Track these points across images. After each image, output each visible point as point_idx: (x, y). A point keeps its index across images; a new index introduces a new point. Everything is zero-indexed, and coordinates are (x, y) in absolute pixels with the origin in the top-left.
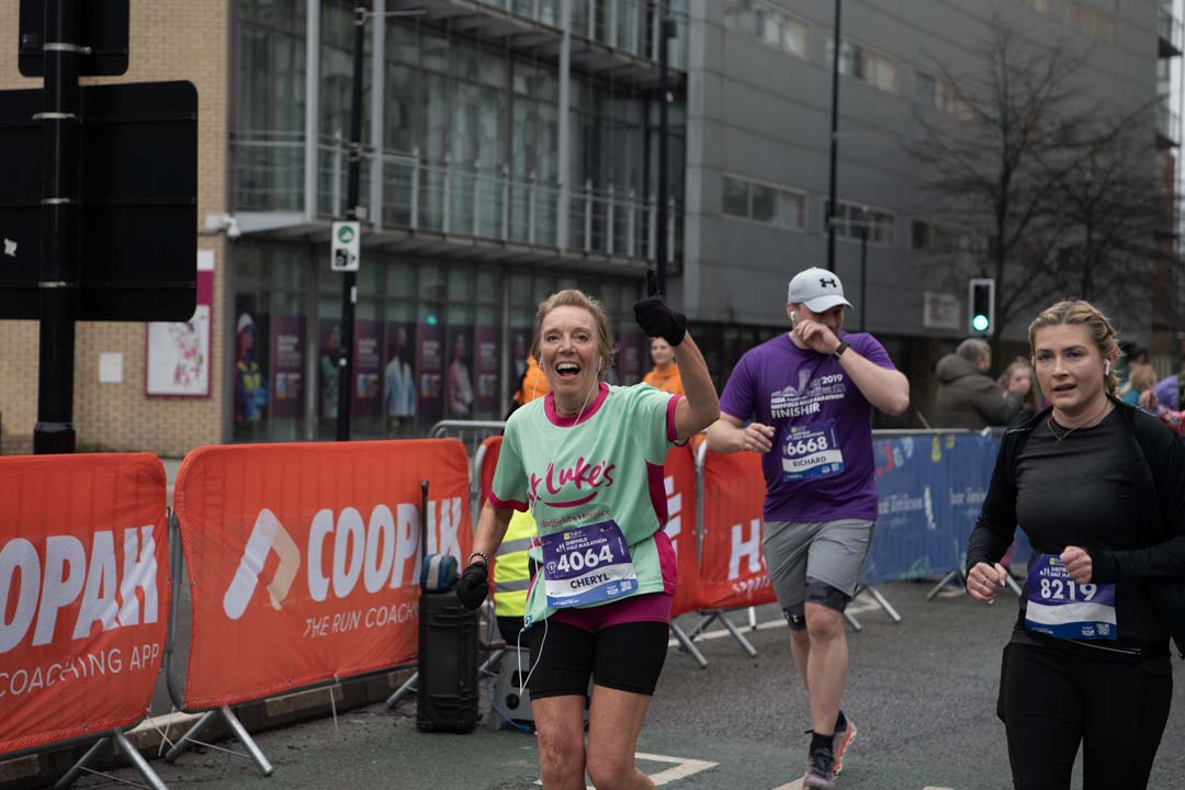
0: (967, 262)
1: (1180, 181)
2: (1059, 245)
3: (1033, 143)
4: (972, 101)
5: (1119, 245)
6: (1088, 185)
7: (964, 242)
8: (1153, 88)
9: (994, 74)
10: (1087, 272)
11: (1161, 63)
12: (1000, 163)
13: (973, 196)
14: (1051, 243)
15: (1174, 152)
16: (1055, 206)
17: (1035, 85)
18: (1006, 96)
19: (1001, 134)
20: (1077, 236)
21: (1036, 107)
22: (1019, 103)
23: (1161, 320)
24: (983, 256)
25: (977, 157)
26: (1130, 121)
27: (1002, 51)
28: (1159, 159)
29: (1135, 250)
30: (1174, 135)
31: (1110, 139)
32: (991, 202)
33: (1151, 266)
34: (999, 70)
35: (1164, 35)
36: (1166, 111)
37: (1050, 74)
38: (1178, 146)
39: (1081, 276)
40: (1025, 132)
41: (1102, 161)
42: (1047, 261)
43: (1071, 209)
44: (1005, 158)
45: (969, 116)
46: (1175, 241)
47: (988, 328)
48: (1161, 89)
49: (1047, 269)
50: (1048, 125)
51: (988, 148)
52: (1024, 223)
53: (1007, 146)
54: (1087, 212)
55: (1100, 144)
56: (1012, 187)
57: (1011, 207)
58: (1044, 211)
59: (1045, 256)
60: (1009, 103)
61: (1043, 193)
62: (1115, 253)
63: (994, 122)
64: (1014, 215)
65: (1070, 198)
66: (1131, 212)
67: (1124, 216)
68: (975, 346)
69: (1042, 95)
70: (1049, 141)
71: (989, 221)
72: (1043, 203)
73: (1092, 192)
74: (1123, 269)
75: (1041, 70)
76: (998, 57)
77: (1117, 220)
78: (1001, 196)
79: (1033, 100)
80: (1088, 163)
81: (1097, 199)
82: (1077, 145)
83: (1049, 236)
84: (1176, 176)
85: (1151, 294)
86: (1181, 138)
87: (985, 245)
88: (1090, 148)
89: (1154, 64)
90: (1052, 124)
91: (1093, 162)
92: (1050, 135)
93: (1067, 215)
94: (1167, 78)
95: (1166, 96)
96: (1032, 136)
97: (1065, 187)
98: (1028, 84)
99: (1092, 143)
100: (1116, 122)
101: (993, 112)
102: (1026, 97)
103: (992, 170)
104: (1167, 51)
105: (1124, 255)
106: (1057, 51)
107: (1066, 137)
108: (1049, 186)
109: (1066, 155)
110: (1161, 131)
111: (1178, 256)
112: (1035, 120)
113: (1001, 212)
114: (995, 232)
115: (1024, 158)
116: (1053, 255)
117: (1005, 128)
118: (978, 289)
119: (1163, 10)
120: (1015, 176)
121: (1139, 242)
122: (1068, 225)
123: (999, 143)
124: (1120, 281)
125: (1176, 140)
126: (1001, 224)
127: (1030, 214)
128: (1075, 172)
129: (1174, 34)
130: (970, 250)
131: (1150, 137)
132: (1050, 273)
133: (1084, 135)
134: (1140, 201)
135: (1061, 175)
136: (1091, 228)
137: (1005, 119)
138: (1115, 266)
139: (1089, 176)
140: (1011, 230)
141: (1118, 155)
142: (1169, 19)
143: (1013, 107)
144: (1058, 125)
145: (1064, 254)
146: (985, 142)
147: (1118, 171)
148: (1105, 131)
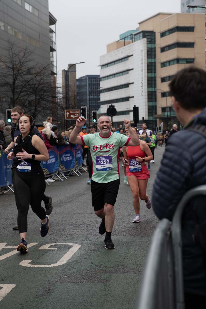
0: (5, 105)
1: (57, 83)
2: (29, 100)
3: (21, 73)
4: (4, 62)
5: (43, 100)
6: (35, 84)
7: (4, 100)
8: (50, 60)
9: (10, 55)
10: (36, 107)
11: (51, 53)
12: (13, 79)
13: (6, 87)
14: (27, 99)
15: (55, 76)
16: (27, 90)
17: (21, 58)
18: (13, 61)
19: (12, 71)
20: (33, 98)
21: (21, 64)
22: (17, 63)
23: (54, 119)
24: (9, 103)
25: (7, 77)
26: (44, 68)
27: (12, 49)
28: (52, 78)
29: (47, 101)
30: (55, 71)
31: (40, 73)
32: (11, 89)
33: (51, 105)
34: (11, 54)
35: (51, 46)
36: (53, 65)
37: (24, 55)
38: (56, 74)
39: (34, 108)
40: (19, 70)
41: (38, 78)
42: (26, 104)
43: (31, 90)
44: (14, 77)
45: (4, 66)
46: (57, 99)
47: (11, 122)
48: (51, 59)
49: (25, 106)
50: (24, 69)
51: (9, 75)
52: (19, 95)
53: (14, 74)
54: (35, 91)
55: (37, 74)
56: (16, 85)
57: (16, 90)
58: (24, 91)
59: (25, 103)
60: (14, 63)
61: (24, 86)
62: (42, 102)
63: (11, 68)
64: (16, 92)
65: (30, 87)
66: (45, 91)
67: (44, 92)
68: (8, 127)
69: (22, 61)
70: (25, 73)
71: (10, 94)
72: (24, 89)
73: (36, 86)
74: (44, 106)
75: (22, 54)
76: (10, 51)
77: (42, 93)
78: (13, 87)
79: (20, 62)
80: (35, 79)
81: (37, 88)
82: (32, 74)
83: (26, 98)
84: (56, 82)
85: (51, 112)
86: (57, 72)
87: (9, 100)
88: (35, 75)
89: (50, 53)
90: (25, 69)
91: (36, 78)
92: (25, 71)
93: (30, 92)
94: (53, 57)
95: (53, 61)
96: (20, 72)
97: (29, 85)
98: (19, 58)
99: (35, 73)
100: (42, 68)
101: (10, 65)
102: (19, 61)
103: (10, 80)
104: (52, 50)
105: (45, 102)
106: (26, 50)
107: (29, 72)
108: (25, 85)
109: (29, 76)
110: (52, 71)
111: (58, 102)
112: (21, 67)
113: (13, 91)
114: (12, 97)
115: (19, 77)
116: (27, 102)
117: (13, 69)
118: (8, 111)
119: (51, 40)
120: (16, 82)
121: (48, 99)
122: (31, 94)
123: (12, 73)
124: (44, 109)
125: (56, 73)
126: (13, 94)
127: (21, 92)
128: (31, 81)
129: (54, 45)
130: (6, 101)
131: (50, 72)
132: (26, 107)
133: (33, 71)
134: (48, 88)
135: (28, 82)
136: (36, 96)
137: (13, 67)
138: (42, 105)
139: (35, 82)
140: (16, 96)
141: (42, 77)
142: (52, 42)
143: (15, 64)
144: (27, 69)
145: (30, 102)
146: (8, 73)
147: (42, 81)
148: (39, 71)
